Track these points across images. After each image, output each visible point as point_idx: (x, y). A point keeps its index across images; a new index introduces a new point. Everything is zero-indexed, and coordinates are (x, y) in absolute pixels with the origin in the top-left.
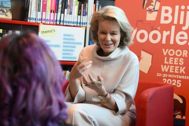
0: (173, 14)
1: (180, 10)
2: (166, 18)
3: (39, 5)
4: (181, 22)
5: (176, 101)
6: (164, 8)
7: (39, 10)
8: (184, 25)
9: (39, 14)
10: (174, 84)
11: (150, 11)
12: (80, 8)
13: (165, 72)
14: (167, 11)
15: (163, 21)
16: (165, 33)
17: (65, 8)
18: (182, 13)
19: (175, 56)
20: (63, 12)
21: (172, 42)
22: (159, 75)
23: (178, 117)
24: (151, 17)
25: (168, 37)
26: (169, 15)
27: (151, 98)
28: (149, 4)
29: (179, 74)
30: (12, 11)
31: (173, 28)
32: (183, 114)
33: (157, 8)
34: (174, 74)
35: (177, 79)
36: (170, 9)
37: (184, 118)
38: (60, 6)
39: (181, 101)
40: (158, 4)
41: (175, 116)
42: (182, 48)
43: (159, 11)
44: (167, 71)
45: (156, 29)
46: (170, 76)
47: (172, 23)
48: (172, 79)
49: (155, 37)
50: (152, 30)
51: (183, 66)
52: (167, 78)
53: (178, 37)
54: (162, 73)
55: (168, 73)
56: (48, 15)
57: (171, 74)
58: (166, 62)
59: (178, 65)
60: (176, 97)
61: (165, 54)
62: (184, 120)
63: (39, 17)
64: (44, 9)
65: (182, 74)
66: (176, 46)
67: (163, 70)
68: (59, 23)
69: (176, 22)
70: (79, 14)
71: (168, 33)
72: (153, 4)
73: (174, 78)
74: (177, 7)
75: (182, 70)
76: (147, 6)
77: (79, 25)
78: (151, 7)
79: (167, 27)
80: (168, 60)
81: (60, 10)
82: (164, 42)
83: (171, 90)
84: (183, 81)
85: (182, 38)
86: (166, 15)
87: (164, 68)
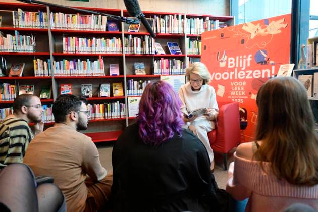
0: (235, 62)
1: (239, 59)
2: (231, 64)
3: (159, 65)
4: (241, 65)
5: (241, 111)
6: (229, 59)
7: (159, 68)
8: (242, 67)
9: (160, 70)
10: (239, 102)
11: (222, 61)
12: (181, 64)
13: (233, 95)
14: (231, 60)
15: (229, 66)
16: (232, 73)
17: (173, 65)
18: (241, 61)
19: (238, 86)
20: (172, 68)
21: (236, 78)
22: (229, 97)
23: (243, 120)
24: (222, 65)
25: (233, 76)
26: (233, 62)
27: (226, 110)
28: (221, 57)
29: (242, 96)
30: (145, 70)
31: (236, 70)
32: (246, 119)
33: (225, 59)
34: (239, 96)
35: (240, 99)
36: (233, 59)
37: (246, 120)
38: (171, 65)
39: (244, 111)
40: (226, 57)
41: (241, 120)
42: (242, 80)
43: (227, 61)
44: (234, 94)
45: (226, 71)
46: (236, 97)
47: (235, 67)
48: (238, 99)
49: (225, 76)
50: (223, 72)
51: (243, 91)
52: (235, 99)
53: (239, 75)
54: (231, 96)
55: (235, 96)
56: (164, 70)
57: (237, 96)
58: (233, 90)
59: (241, 91)
60: (241, 109)
61: (232, 85)
62: (247, 122)
63: (160, 72)
64: (162, 67)
65: (243, 96)
66: (238, 80)
67: (232, 94)
68: (171, 74)
69: (237, 66)
70: (181, 68)
71: (233, 72)
72: (223, 57)
73: (239, 99)
74: (237, 58)
75: (243, 93)
76: (220, 58)
77: (181, 74)
78: (222, 59)
79: (232, 70)
80: (234, 88)
81: (171, 67)
82: (231, 78)
83: (238, 105)
84: (244, 100)
85: (242, 75)
86: (231, 62)
87: (233, 93)
